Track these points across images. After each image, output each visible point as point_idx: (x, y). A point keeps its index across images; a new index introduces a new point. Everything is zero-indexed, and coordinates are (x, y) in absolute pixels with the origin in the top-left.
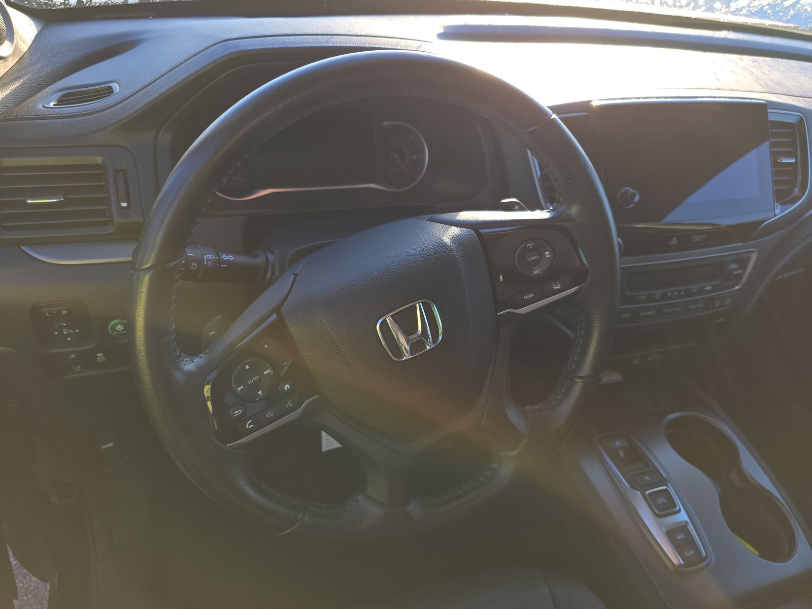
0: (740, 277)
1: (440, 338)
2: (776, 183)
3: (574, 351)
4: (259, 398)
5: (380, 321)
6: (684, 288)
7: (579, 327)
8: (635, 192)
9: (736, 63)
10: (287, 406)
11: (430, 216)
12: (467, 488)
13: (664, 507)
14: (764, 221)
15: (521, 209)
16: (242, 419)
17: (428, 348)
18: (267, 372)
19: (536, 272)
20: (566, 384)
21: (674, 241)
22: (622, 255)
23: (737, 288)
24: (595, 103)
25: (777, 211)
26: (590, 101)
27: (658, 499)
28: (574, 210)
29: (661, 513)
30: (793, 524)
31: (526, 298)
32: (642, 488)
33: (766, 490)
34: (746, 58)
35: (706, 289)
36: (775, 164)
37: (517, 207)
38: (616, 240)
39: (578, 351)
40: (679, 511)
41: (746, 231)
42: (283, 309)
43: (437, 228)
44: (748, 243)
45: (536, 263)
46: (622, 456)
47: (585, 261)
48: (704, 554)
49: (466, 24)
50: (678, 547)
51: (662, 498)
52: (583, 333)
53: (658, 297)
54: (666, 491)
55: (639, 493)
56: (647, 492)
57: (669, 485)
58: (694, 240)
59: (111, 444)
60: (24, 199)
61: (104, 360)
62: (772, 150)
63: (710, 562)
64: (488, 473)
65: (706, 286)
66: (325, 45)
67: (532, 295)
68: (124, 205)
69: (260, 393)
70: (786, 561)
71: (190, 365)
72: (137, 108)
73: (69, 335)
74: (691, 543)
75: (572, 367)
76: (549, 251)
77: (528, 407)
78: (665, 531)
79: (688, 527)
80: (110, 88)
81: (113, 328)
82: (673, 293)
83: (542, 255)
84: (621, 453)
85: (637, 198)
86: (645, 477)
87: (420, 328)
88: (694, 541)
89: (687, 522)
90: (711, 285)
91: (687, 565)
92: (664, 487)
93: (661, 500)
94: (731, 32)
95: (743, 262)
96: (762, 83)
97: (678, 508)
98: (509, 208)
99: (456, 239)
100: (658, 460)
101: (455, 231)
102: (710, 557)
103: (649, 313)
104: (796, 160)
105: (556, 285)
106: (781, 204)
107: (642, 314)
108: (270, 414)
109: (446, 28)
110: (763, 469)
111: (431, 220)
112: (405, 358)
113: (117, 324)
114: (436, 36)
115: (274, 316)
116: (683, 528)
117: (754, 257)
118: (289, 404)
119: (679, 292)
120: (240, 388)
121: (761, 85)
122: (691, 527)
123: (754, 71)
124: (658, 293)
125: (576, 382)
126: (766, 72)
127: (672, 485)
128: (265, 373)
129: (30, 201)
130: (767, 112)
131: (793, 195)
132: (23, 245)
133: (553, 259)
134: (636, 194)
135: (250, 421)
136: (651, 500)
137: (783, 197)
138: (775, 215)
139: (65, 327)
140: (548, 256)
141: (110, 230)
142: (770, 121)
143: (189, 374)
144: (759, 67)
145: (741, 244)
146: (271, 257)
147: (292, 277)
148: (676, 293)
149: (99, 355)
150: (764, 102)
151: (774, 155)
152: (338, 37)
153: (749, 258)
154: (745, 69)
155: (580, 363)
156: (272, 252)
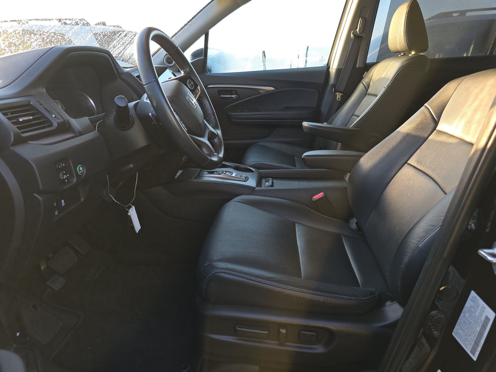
19: (193, 88)
45: (191, 86)
68: (54, 116)
105: (197, 91)
132: (29, 141)
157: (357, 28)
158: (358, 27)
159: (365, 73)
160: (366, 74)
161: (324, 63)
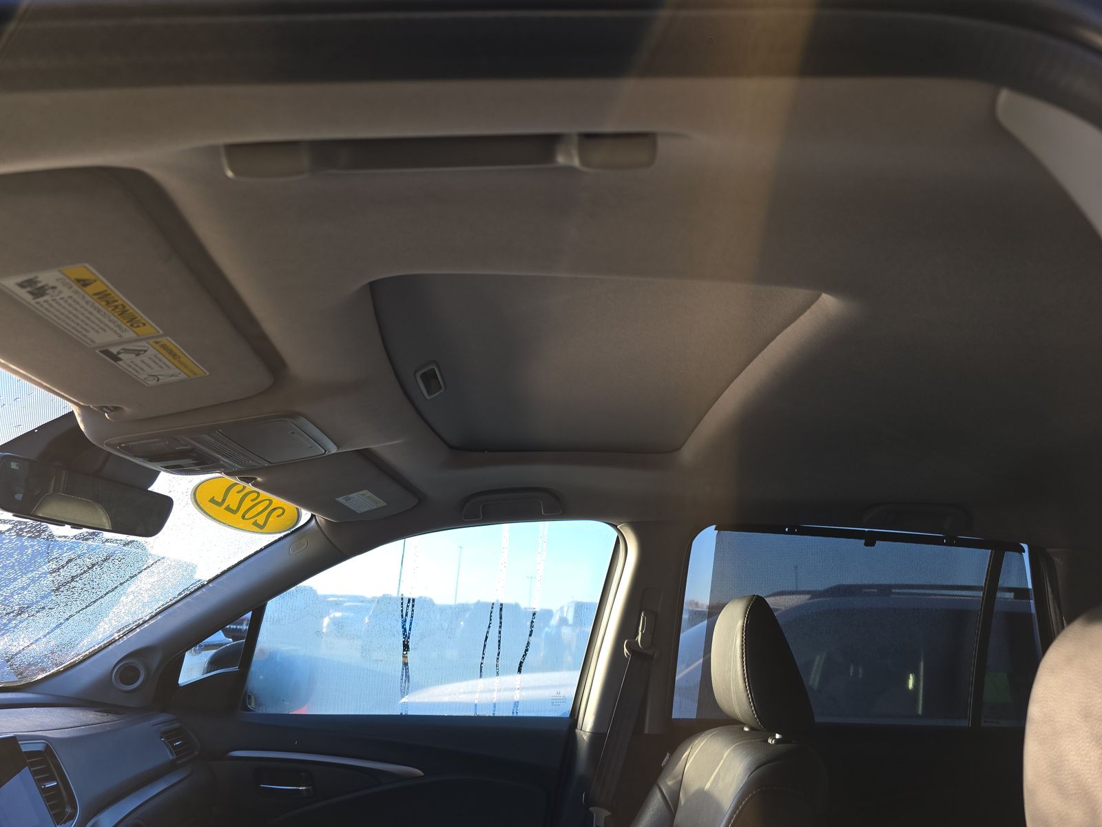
2: (50, 807)
36: (44, 791)
62: (35, 777)
104: (59, 781)
130: (18, 745)
131: (68, 813)
137: (61, 817)
142: (24, 752)
151: (39, 782)
157: (637, 634)
158: (640, 633)
159: (667, 758)
160: (668, 761)
161: (564, 710)
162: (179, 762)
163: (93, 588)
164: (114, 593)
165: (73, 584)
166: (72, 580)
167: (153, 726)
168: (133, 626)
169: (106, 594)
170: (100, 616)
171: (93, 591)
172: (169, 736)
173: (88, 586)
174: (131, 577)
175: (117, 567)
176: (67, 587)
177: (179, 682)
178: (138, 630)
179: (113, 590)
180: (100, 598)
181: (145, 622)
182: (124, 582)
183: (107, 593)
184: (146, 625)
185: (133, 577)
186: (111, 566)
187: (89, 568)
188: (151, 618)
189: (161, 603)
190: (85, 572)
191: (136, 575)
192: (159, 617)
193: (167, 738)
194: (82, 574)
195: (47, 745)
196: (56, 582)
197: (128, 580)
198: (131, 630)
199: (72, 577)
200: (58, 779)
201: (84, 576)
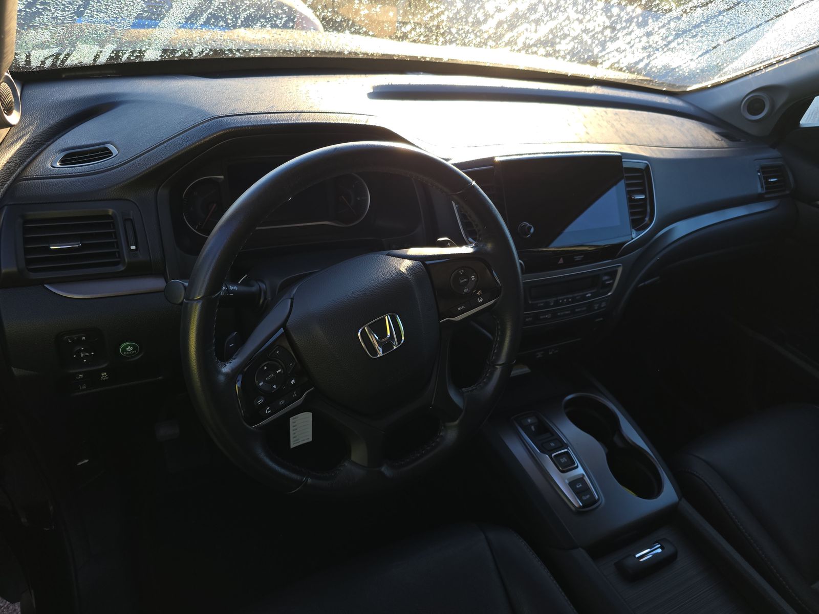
0: (611, 285)
1: (403, 341)
2: (632, 214)
3: (494, 346)
4: (275, 390)
5: (360, 330)
6: (571, 296)
7: (497, 329)
8: (531, 226)
9: (602, 116)
10: (293, 396)
11: (387, 252)
12: (424, 452)
13: (566, 465)
14: (624, 243)
15: (452, 245)
16: (263, 406)
17: (395, 347)
18: (279, 371)
19: (465, 291)
20: (489, 370)
21: (561, 261)
22: (523, 273)
23: (609, 294)
24: (497, 159)
25: (634, 236)
26: (493, 158)
27: (561, 460)
28: (489, 247)
29: (564, 469)
30: (659, 469)
31: (459, 309)
32: (549, 452)
33: (639, 446)
34: (611, 111)
35: (587, 296)
36: (630, 200)
37: (449, 244)
38: (518, 261)
39: (497, 346)
40: (577, 467)
41: (612, 251)
42: (287, 324)
43: (394, 261)
44: (615, 260)
45: (466, 284)
46: (534, 430)
47: (498, 281)
48: (597, 497)
49: (390, 84)
50: (578, 493)
51: (564, 458)
52: (499, 333)
53: (552, 304)
54: (567, 453)
55: (547, 455)
56: (553, 455)
57: (569, 448)
58: (576, 260)
59: (86, 461)
60: (47, 245)
61: (107, 378)
62: (627, 189)
63: (601, 503)
64: (438, 440)
65: (587, 294)
66: (297, 122)
67: (463, 307)
68: (133, 247)
69: (275, 387)
70: (656, 498)
71: (227, 369)
72: (143, 170)
73: (84, 357)
74: (586, 489)
75: (493, 358)
76: (474, 275)
77: (464, 389)
78: (567, 482)
79: (585, 478)
80: (107, 149)
81: (124, 350)
82: (563, 300)
83: (469, 279)
84: (533, 427)
85: (532, 230)
86: (551, 444)
87: (389, 334)
88: (589, 489)
89: (583, 475)
90: (591, 293)
91: (584, 507)
92: (566, 450)
93: (563, 460)
94: (599, 87)
95: (613, 274)
96: (620, 135)
97: (576, 465)
98: (443, 245)
99: (409, 269)
100: (559, 430)
101: (407, 263)
102: (601, 500)
103: (547, 316)
104: (646, 196)
105: (480, 299)
106: (636, 230)
107: (541, 317)
108: (282, 402)
109: (375, 88)
110: (637, 432)
111: (388, 255)
112: (379, 356)
113: (127, 346)
114: (367, 95)
115: (282, 330)
116: (581, 479)
117: (620, 270)
118: (294, 395)
119: (568, 299)
120: (261, 384)
121: (619, 137)
122: (586, 479)
123: (615, 123)
124: (552, 301)
125: (497, 368)
126: (624, 124)
127: (571, 448)
128: (278, 372)
129: (52, 248)
130: (622, 162)
131: (644, 223)
132: (46, 284)
133: (477, 281)
134: (531, 227)
135: (268, 408)
136: (556, 461)
137: (637, 224)
138: (632, 239)
139: (82, 351)
140: (473, 279)
141: (121, 268)
142: (625, 168)
143: (227, 374)
144: (619, 120)
145: (610, 261)
146: (263, 286)
147: (290, 301)
148: (565, 300)
149: (103, 374)
150: (619, 154)
151: (630, 194)
152: (305, 114)
153: (616, 272)
154: (608, 122)
155: (498, 355)
156: (263, 282)
162: (767, 196)
163: (739, 23)
164: (758, 29)
165: (720, 18)
166: (720, 14)
167: (756, 160)
168: (774, 61)
169: (750, 30)
170: (743, 47)
171: (739, 25)
172: (767, 171)
173: (734, 21)
174: (777, 17)
175: (762, 6)
176: (715, 20)
177: (801, 122)
178: (777, 66)
179: (758, 27)
180: (744, 33)
181: (785, 59)
182: (769, 21)
183: (752, 29)
184: (785, 63)
185: (779, 16)
186: (756, 4)
187: (736, 5)
188: (793, 56)
189: (804, 44)
190: (731, 8)
191: (781, 15)
192: (799, 58)
193: (763, 173)
194: (728, 9)
195: (648, 165)
196: (705, 15)
197: (772, 19)
198: (771, 65)
199: (719, 11)
200: (647, 193)
201: (730, 12)
